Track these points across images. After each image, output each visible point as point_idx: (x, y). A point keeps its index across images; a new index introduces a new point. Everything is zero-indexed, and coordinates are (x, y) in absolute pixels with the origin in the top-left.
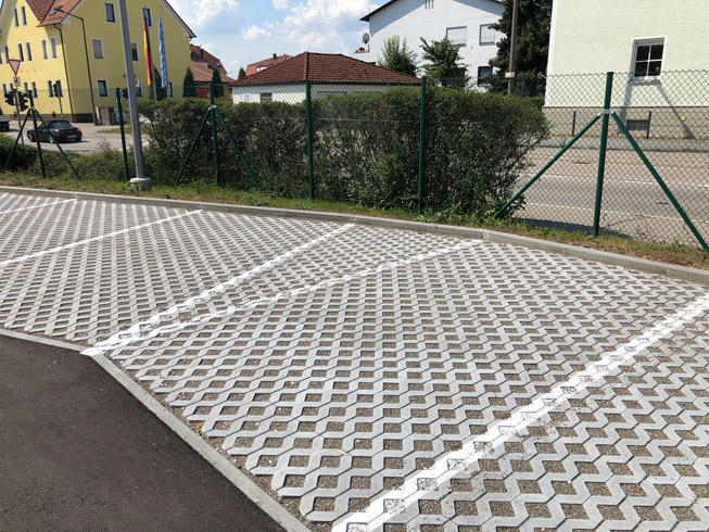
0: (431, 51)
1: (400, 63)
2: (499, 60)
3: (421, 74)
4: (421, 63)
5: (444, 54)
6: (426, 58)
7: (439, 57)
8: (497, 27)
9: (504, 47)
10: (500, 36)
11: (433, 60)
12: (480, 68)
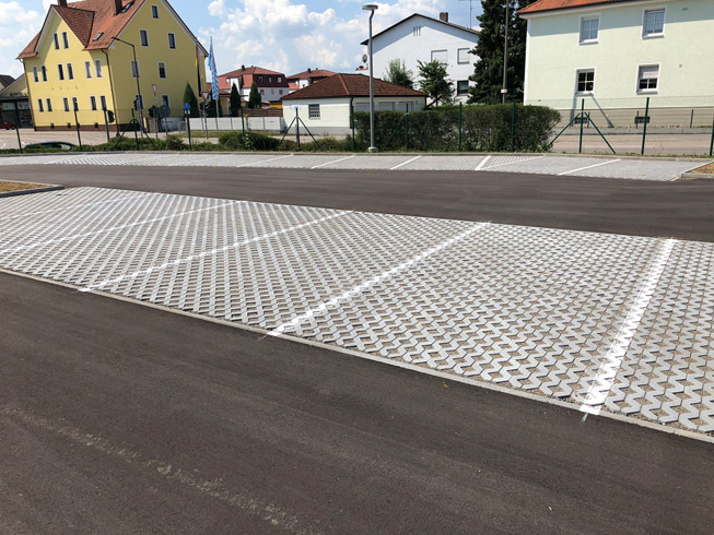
0: (426, 70)
1: (401, 79)
2: (476, 76)
3: (418, 87)
4: (417, 79)
5: (434, 73)
6: (422, 75)
7: (431, 75)
8: (474, 52)
9: (479, 67)
10: (477, 58)
11: (426, 77)
12: (459, 82)
